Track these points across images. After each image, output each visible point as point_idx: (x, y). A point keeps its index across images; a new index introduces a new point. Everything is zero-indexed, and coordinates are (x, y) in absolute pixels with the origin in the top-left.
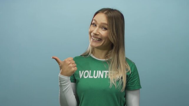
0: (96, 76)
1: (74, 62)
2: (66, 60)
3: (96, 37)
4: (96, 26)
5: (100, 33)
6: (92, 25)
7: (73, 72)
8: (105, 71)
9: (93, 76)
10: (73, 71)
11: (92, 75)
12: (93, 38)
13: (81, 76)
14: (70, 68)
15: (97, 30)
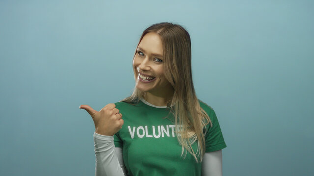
0: (157, 134)
1: (117, 111)
2: (105, 109)
3: (144, 75)
4: (143, 55)
5: (151, 69)
6: (137, 54)
7: (119, 128)
8: (170, 126)
9: (152, 135)
10: (118, 126)
11: (151, 132)
12: (141, 76)
13: (132, 135)
14: (114, 121)
15: (147, 63)
